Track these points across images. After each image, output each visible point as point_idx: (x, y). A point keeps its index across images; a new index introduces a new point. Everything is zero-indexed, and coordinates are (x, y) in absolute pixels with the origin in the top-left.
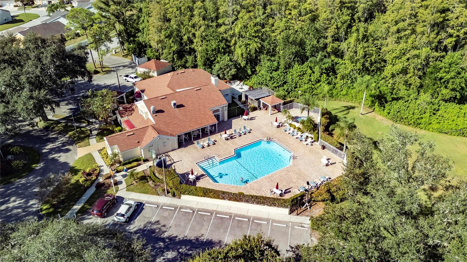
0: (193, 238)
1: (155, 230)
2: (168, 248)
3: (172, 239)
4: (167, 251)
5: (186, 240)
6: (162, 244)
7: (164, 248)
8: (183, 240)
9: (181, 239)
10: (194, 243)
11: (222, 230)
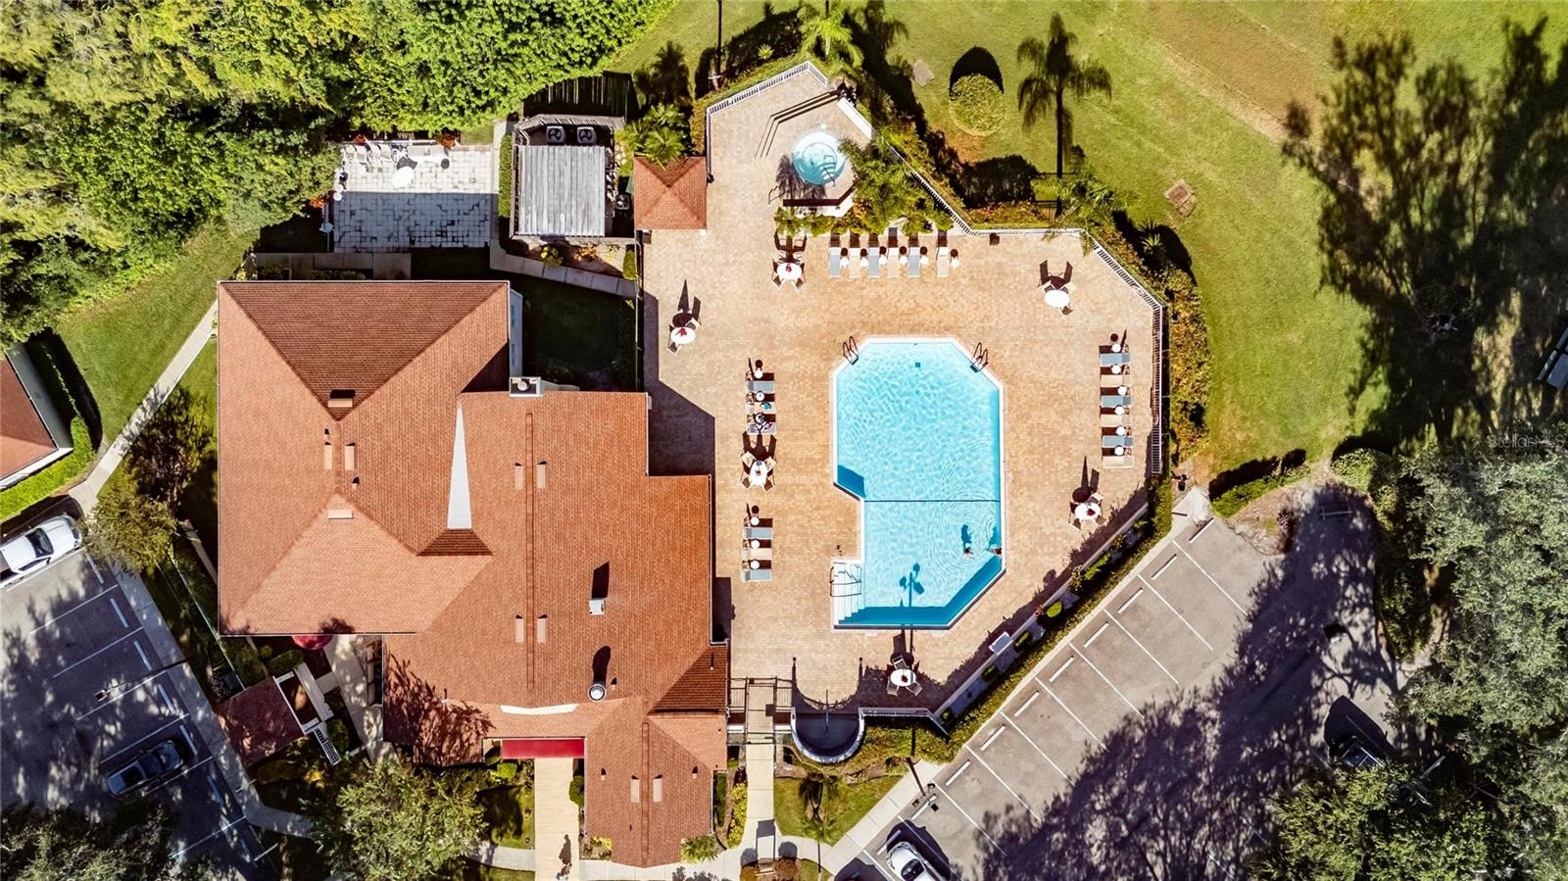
0: (1082, 768)
1: (1007, 832)
2: (1076, 830)
3: (1056, 809)
4: (1084, 834)
5: (1078, 782)
6: (1056, 836)
7: (1072, 836)
8: (1074, 789)
9: (1070, 790)
10: (1097, 772)
11: (1099, 696)
